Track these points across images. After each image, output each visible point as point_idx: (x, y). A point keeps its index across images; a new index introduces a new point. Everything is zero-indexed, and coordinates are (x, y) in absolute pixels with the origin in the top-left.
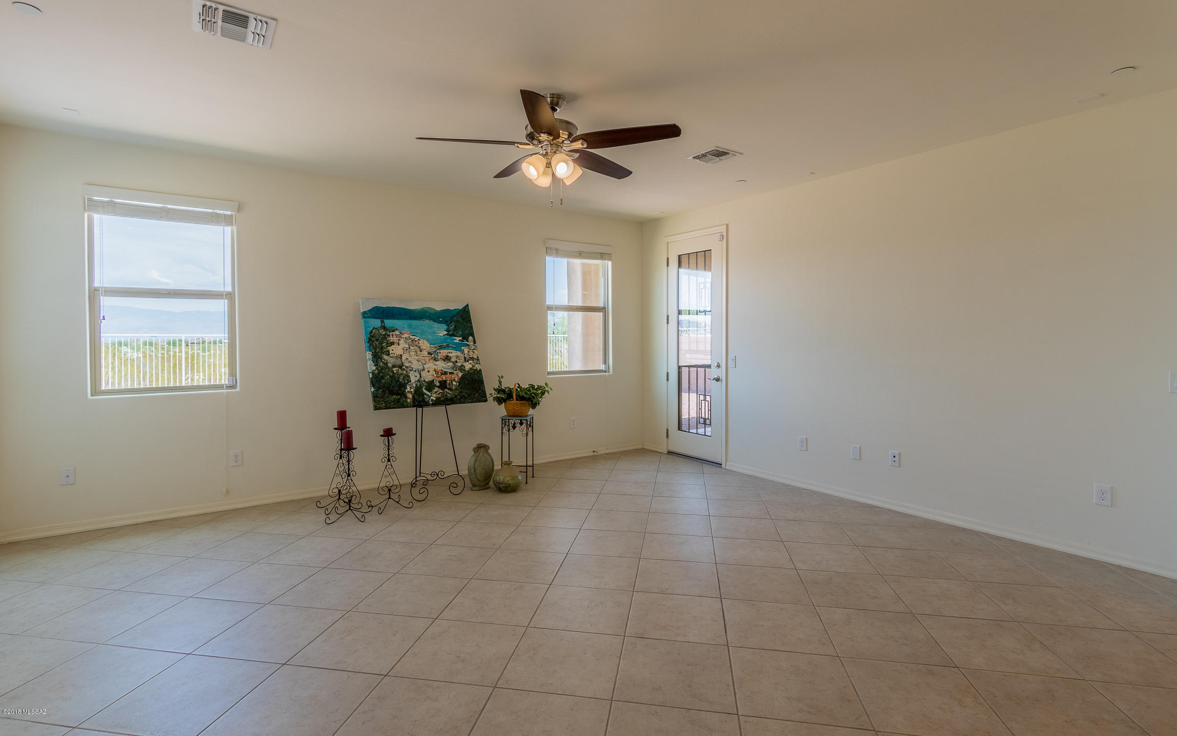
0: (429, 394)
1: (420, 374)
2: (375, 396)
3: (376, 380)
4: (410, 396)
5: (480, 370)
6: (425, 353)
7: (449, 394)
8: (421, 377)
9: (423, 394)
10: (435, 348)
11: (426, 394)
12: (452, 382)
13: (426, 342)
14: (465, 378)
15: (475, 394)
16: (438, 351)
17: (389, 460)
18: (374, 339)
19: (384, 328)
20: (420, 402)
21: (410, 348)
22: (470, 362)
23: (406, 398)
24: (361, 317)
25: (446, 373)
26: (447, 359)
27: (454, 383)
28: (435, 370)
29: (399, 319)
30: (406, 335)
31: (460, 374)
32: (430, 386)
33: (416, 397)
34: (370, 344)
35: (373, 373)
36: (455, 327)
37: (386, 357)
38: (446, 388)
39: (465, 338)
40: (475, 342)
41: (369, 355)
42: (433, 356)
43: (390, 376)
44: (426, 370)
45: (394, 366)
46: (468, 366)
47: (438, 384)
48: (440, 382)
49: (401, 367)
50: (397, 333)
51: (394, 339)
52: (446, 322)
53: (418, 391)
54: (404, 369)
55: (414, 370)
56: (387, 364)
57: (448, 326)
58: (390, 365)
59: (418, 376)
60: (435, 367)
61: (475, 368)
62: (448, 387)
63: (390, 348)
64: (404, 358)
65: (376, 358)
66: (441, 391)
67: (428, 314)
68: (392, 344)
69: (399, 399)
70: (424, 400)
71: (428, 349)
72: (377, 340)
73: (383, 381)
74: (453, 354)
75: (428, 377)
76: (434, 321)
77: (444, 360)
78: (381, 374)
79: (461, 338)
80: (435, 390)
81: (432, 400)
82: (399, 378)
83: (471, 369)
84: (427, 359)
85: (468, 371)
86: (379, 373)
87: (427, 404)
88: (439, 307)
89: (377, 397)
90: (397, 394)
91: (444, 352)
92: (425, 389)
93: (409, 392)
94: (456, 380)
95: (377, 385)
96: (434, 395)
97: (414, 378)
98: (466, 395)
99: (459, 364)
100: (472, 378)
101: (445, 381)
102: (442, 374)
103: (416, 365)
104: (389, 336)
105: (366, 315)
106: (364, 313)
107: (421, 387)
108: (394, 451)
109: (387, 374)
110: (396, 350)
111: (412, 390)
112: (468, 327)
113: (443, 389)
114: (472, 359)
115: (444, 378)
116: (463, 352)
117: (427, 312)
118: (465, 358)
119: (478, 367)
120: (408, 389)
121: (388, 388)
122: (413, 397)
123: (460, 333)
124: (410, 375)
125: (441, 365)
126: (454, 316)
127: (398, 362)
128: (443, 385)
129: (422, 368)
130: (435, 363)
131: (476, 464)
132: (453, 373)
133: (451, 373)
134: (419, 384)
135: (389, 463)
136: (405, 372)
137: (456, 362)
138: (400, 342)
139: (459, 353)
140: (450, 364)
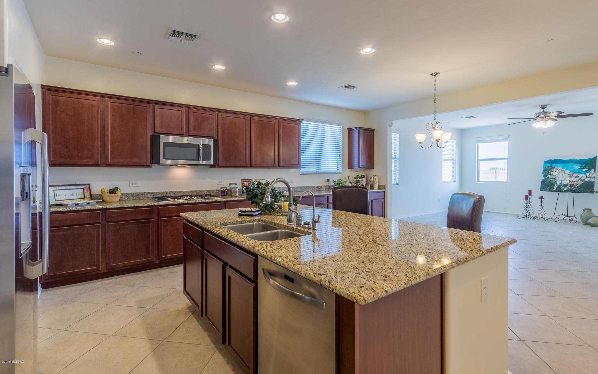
0: (564, 188)
1: (562, 181)
2: (541, 187)
3: (543, 182)
4: (555, 188)
5: (594, 182)
6: (567, 175)
7: (573, 189)
8: (562, 182)
9: (561, 188)
10: (572, 173)
11: (562, 188)
12: (576, 185)
13: (568, 171)
14: (583, 184)
15: (587, 190)
16: (573, 174)
17: (542, 206)
18: (546, 170)
19: (551, 166)
20: (559, 190)
21: (560, 173)
22: (589, 178)
23: (553, 188)
24: (543, 163)
25: (574, 182)
26: (577, 177)
27: (577, 185)
28: (569, 181)
29: (558, 163)
30: (559, 169)
31: (582, 183)
32: (565, 186)
33: (558, 189)
34: (544, 172)
35: (542, 180)
36: (585, 165)
37: (549, 176)
38: (573, 187)
39: (590, 169)
40: (595, 171)
41: (543, 175)
42: (570, 176)
43: (549, 182)
44: (565, 180)
45: (551, 179)
46: (587, 180)
47: (569, 185)
48: (570, 184)
49: (554, 179)
50: (556, 168)
51: (554, 170)
52: (581, 164)
53: (559, 187)
54: (555, 180)
55: (560, 180)
56: (549, 178)
57: (582, 165)
58: (550, 178)
59: (561, 182)
60: (570, 179)
61: (591, 181)
62: (574, 186)
63: (551, 173)
64: (556, 176)
65: (545, 176)
66: (570, 187)
67: (572, 161)
68: (553, 171)
69: (550, 189)
70: (561, 190)
71: (569, 173)
72: (547, 170)
73: (546, 183)
74: (580, 175)
75: (565, 182)
76: (575, 163)
77: (575, 177)
78: (545, 181)
79: (587, 170)
80: (567, 187)
81: (564, 190)
82: (552, 182)
83: (588, 181)
84: (567, 177)
85: (587, 182)
86: (545, 180)
87: (562, 191)
88: (579, 158)
89: (542, 187)
90: (550, 187)
91: (576, 175)
92: (563, 186)
93: (555, 187)
94: (579, 184)
95: (543, 184)
96: (566, 189)
97: (558, 183)
98: (582, 190)
99: (582, 179)
100: (588, 184)
101: (573, 184)
102: (572, 182)
103: (561, 178)
104: (552, 169)
105: (545, 162)
106: (544, 162)
107: (561, 186)
108: (543, 203)
109: (548, 181)
110: (554, 173)
111: (557, 186)
112: (593, 165)
113: (571, 187)
114: (591, 177)
115: (573, 183)
116: (586, 175)
117: (572, 160)
118: (587, 177)
119: (593, 180)
120: (555, 186)
121: (547, 185)
122: (556, 189)
123: (587, 168)
124: (557, 182)
125: (573, 179)
126: (586, 161)
127: (554, 177)
128: (572, 186)
129: (563, 179)
130: (570, 178)
131: (583, 214)
132: (578, 182)
133: (576, 182)
134: (560, 184)
135: (542, 207)
136: (555, 181)
137: (581, 178)
138: (556, 171)
139: (584, 175)
140: (578, 179)
